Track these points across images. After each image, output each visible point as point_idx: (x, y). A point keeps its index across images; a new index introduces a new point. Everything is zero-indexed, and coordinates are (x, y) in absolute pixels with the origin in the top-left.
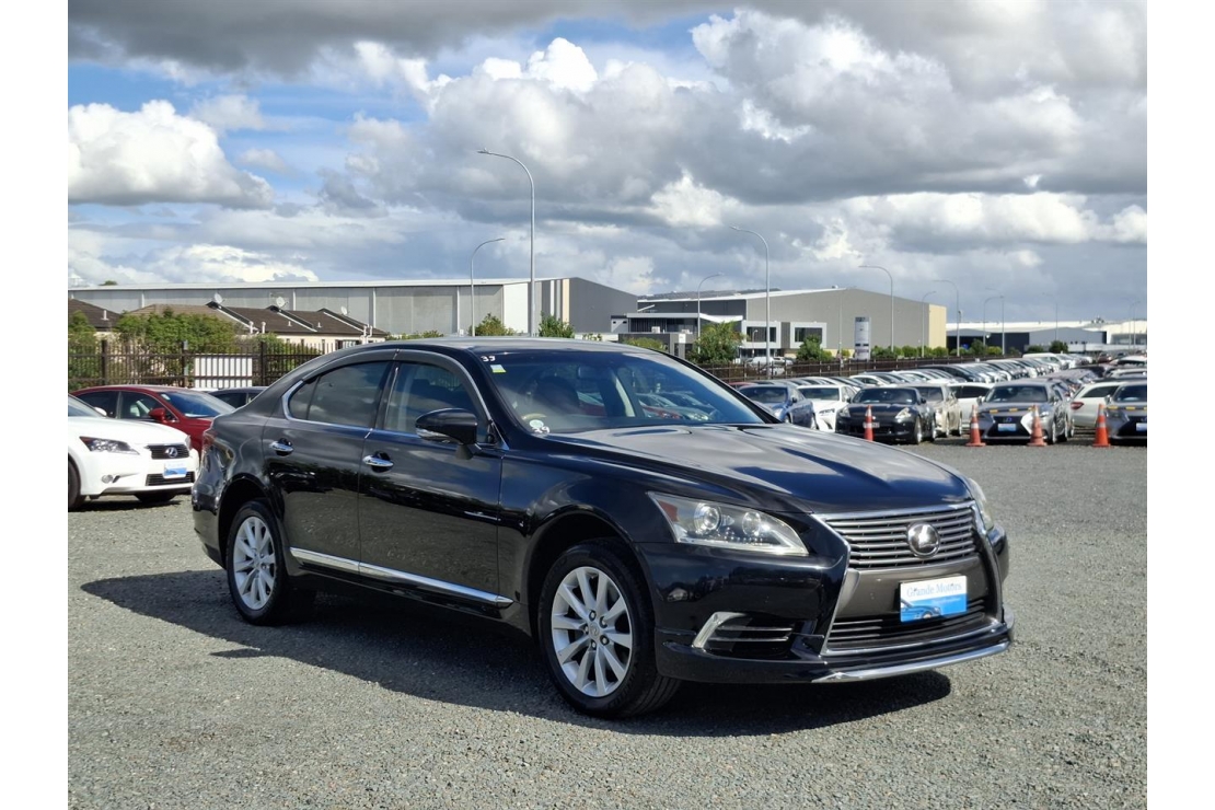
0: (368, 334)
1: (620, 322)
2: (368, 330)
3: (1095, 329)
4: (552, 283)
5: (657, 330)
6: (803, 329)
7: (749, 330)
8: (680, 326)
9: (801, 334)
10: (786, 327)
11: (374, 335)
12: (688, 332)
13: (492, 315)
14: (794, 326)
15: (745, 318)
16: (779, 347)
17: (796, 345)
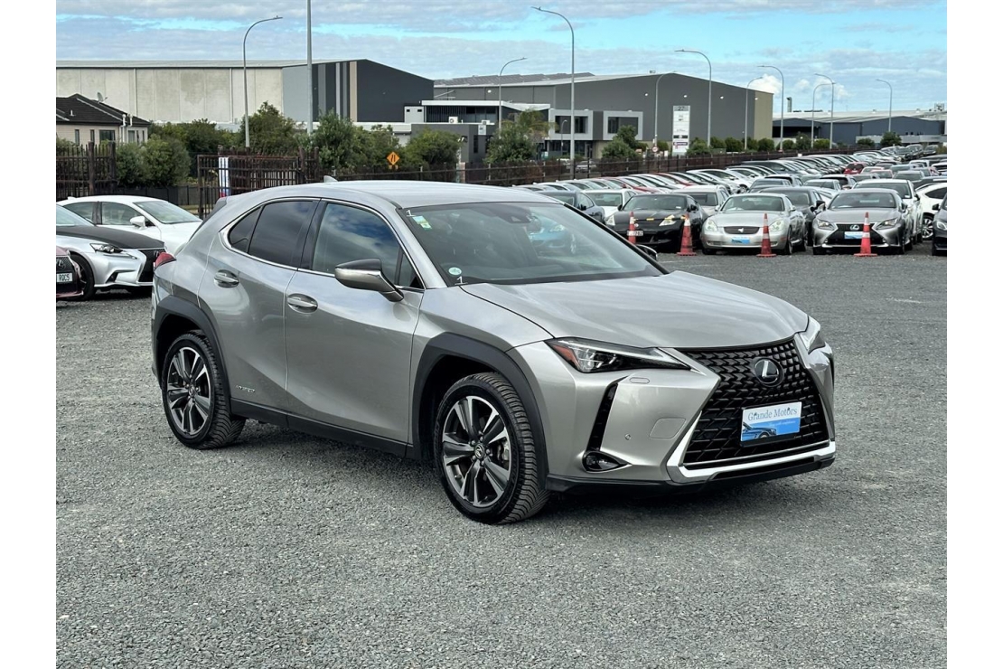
0: (128, 124)
1: (414, 109)
2: (128, 119)
3: (933, 119)
4: (338, 66)
5: (454, 120)
6: (617, 118)
7: (558, 118)
8: (482, 116)
9: (614, 124)
10: (598, 118)
11: (134, 125)
12: (488, 123)
13: (269, 104)
14: (607, 115)
15: (552, 107)
16: (591, 139)
17: (607, 136)
